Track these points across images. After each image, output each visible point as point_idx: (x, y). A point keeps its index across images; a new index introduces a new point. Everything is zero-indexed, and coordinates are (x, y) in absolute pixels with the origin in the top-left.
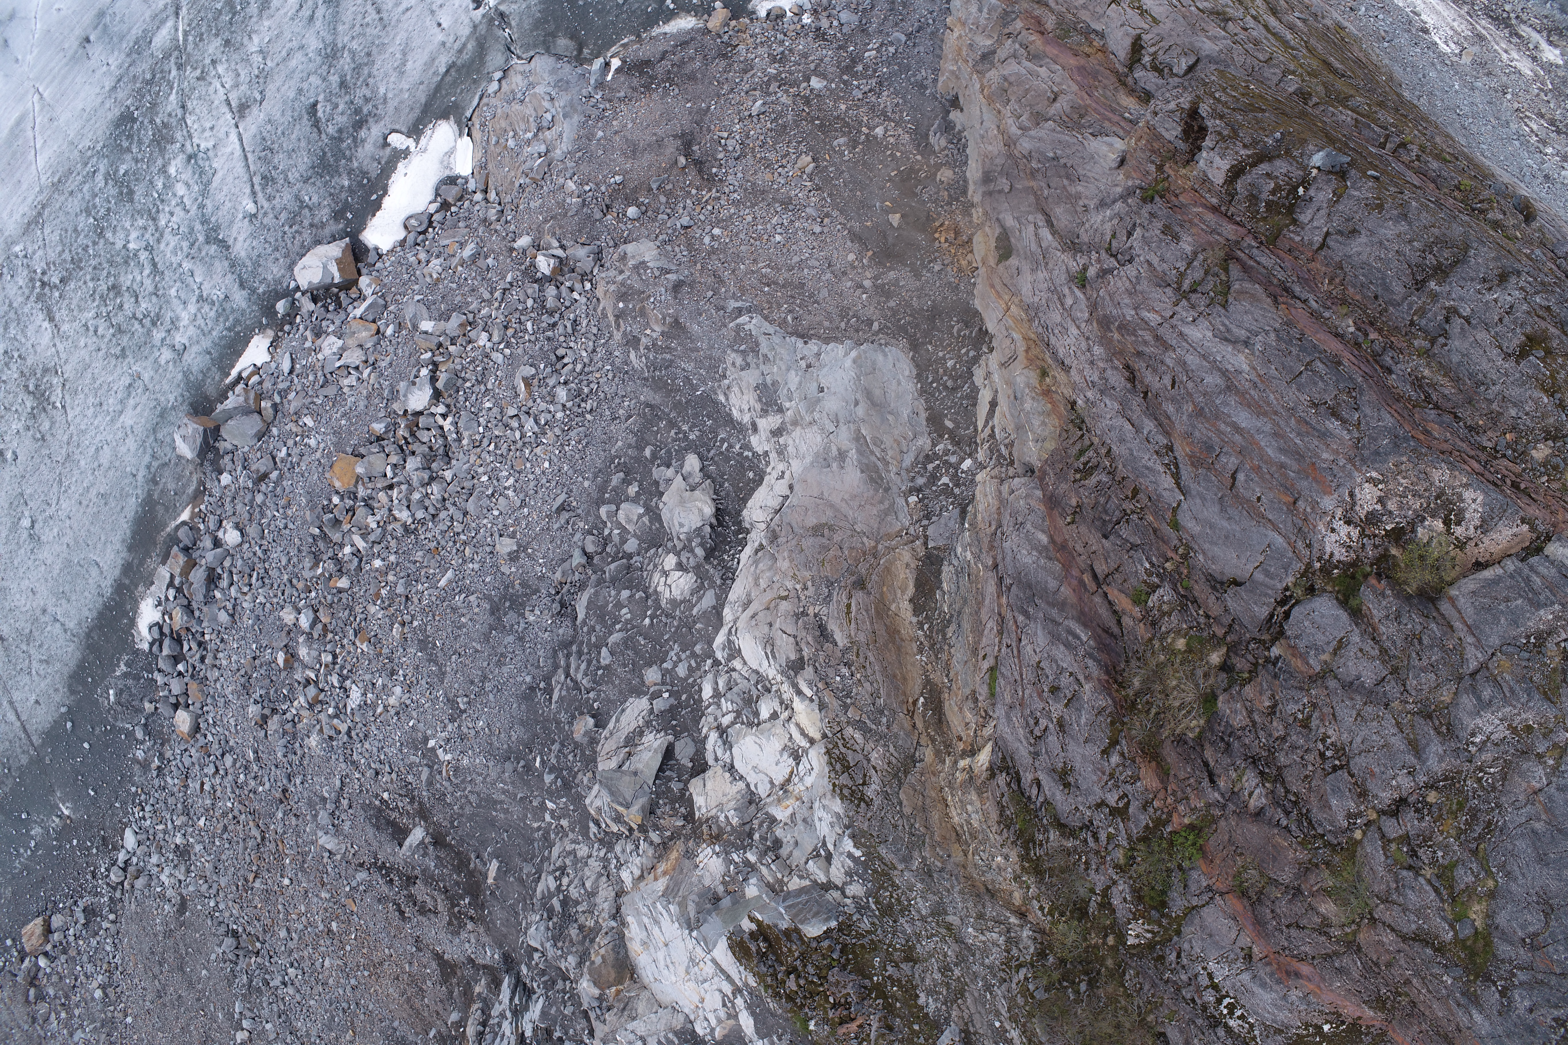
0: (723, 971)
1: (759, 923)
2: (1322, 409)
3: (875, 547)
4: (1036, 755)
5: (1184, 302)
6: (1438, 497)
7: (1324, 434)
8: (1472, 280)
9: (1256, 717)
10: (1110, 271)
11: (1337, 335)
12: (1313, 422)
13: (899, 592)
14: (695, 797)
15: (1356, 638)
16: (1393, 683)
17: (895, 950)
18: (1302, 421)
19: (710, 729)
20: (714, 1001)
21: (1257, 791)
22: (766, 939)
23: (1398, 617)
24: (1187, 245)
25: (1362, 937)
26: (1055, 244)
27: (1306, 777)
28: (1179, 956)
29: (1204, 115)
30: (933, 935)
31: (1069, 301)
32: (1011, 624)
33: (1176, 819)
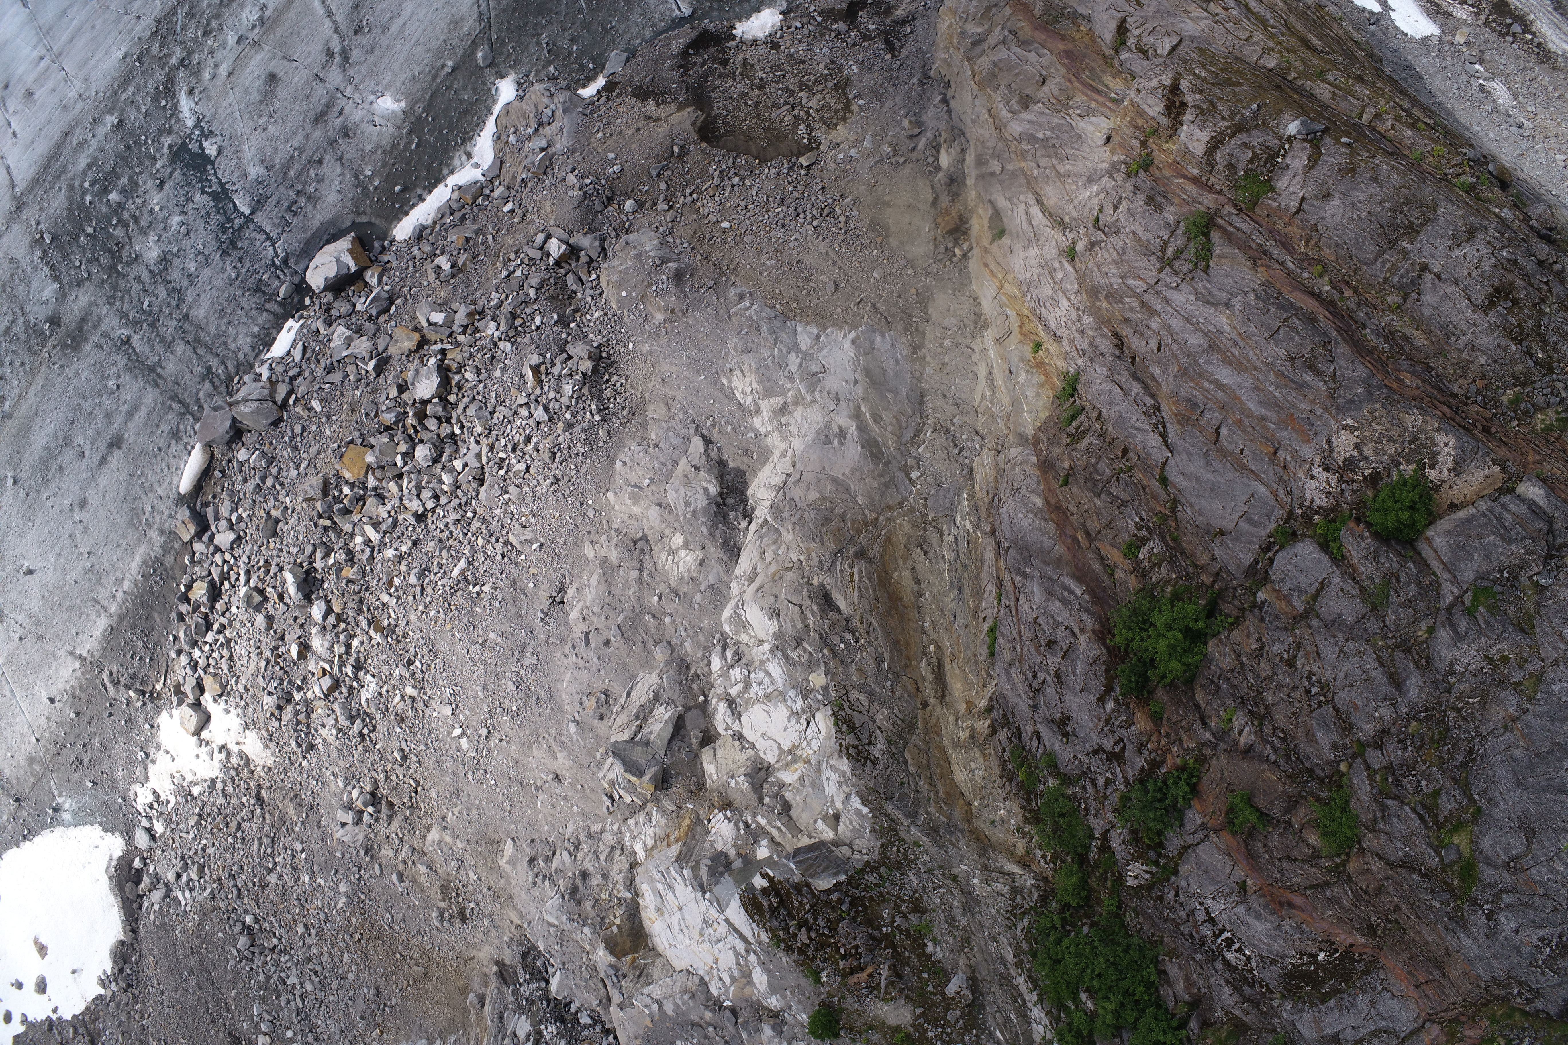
0: (736, 930)
1: (771, 879)
2: (1298, 363)
3: (877, 519)
4: (1035, 707)
5: (1167, 270)
6: (1411, 442)
7: (1302, 386)
8: (1442, 237)
9: (1244, 660)
10: (1098, 243)
11: (1312, 294)
12: (1291, 375)
13: (901, 561)
14: (705, 765)
15: (1337, 579)
16: (1373, 620)
17: (903, 901)
18: (1281, 374)
19: (719, 700)
20: (728, 960)
21: (1247, 729)
22: (778, 894)
23: (1376, 558)
24: (1170, 215)
25: (1351, 867)
26: (1045, 221)
27: (1294, 713)
28: (1177, 895)
29: (1185, 90)
30: (939, 887)
31: (1059, 275)
32: (1009, 585)
33: (1169, 760)
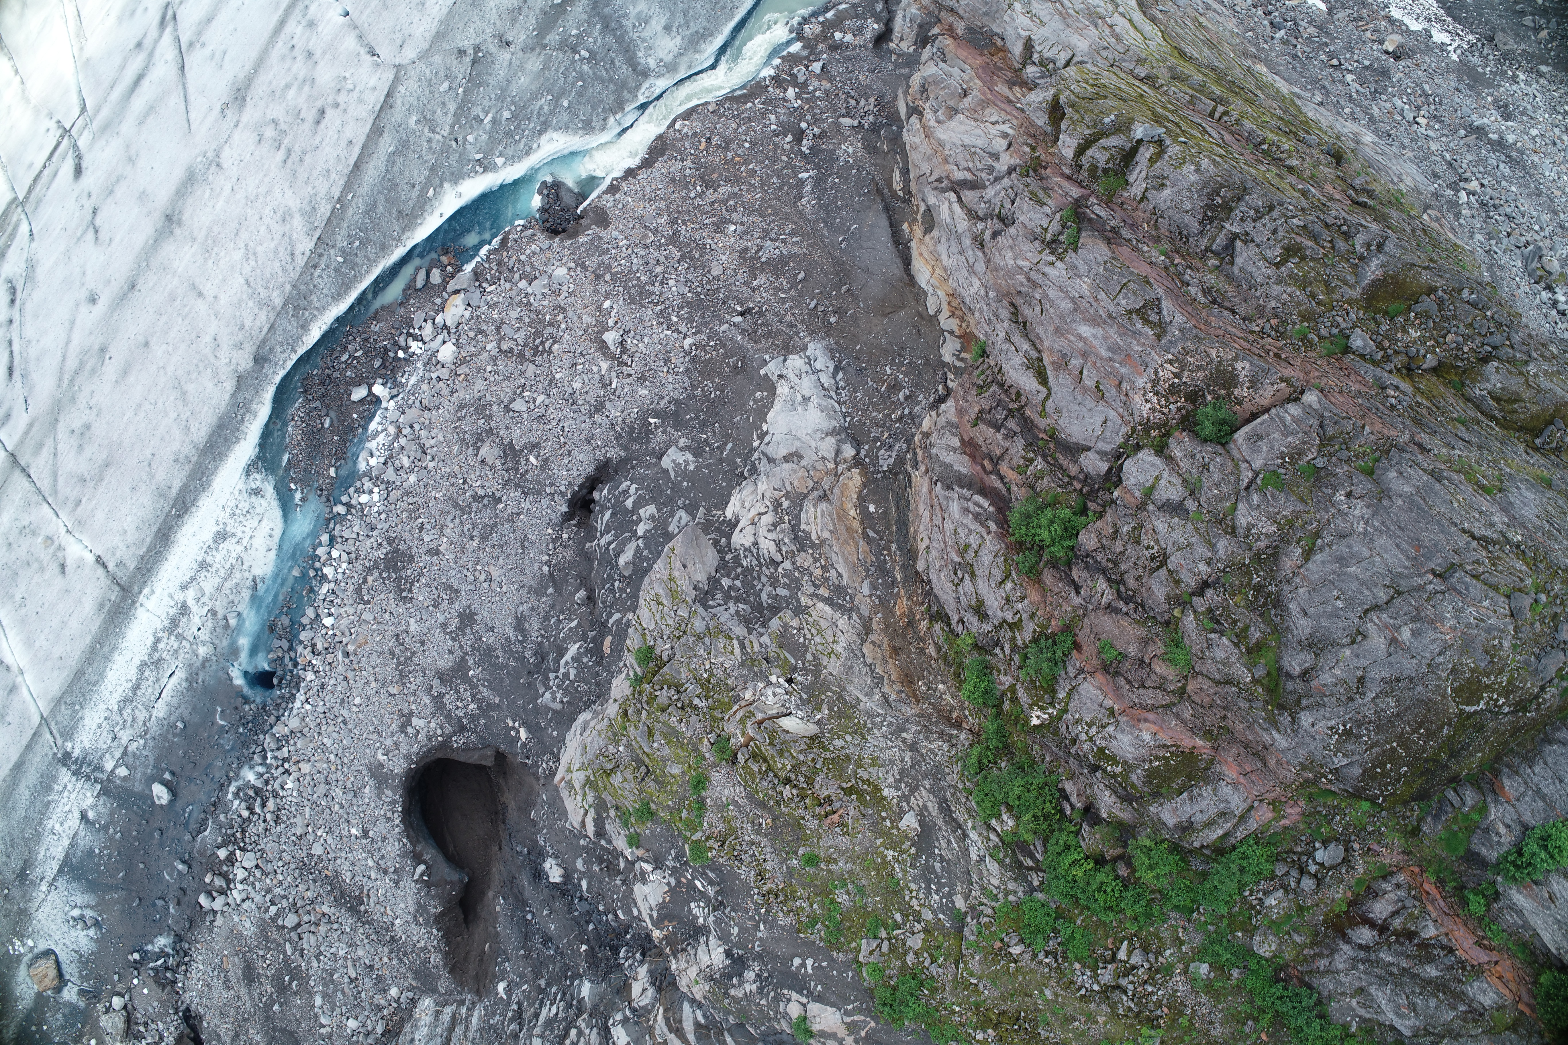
2: (1134, 316)
3: (835, 468)
4: (957, 599)
5: (1047, 251)
6: (1217, 369)
7: (1136, 333)
9: (1104, 541)
10: (999, 233)
11: (1150, 263)
12: (1128, 325)
15: (1165, 474)
16: (1191, 500)
17: (864, 759)
18: (1120, 326)
21: (1107, 592)
23: (1193, 456)
24: (1049, 207)
25: (1189, 688)
26: (963, 215)
27: (1138, 577)
28: (1067, 728)
29: (1063, 104)
31: (972, 260)
32: (938, 511)
33: (1053, 622)
